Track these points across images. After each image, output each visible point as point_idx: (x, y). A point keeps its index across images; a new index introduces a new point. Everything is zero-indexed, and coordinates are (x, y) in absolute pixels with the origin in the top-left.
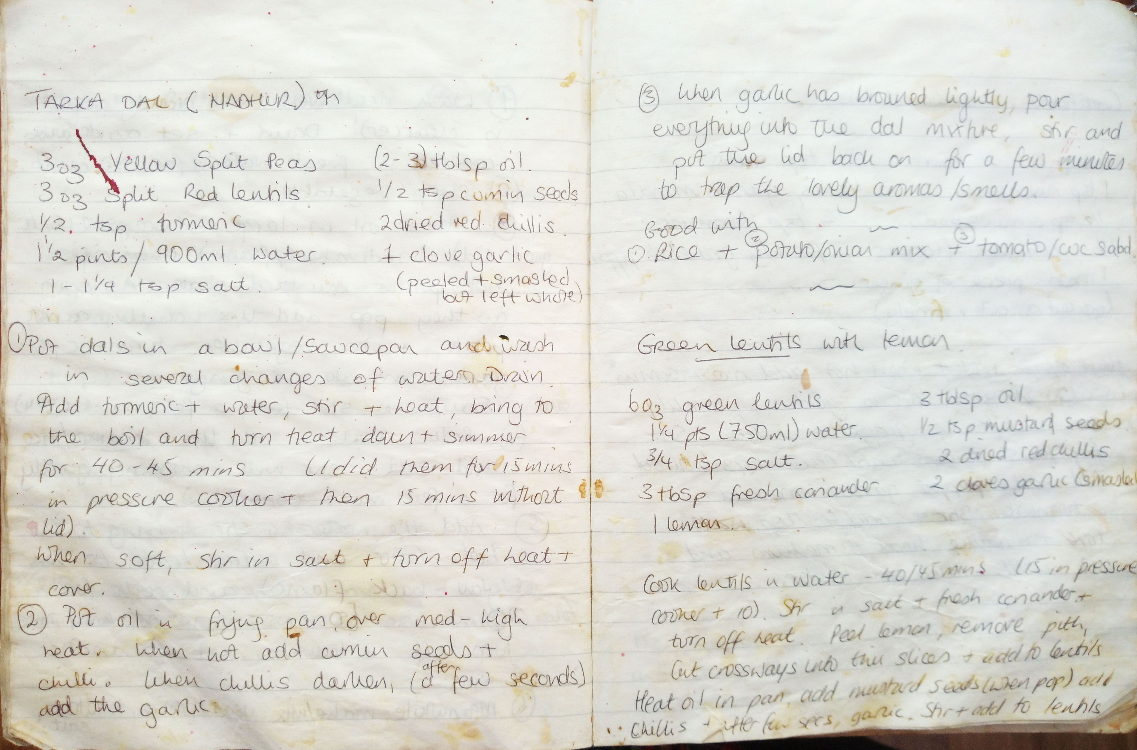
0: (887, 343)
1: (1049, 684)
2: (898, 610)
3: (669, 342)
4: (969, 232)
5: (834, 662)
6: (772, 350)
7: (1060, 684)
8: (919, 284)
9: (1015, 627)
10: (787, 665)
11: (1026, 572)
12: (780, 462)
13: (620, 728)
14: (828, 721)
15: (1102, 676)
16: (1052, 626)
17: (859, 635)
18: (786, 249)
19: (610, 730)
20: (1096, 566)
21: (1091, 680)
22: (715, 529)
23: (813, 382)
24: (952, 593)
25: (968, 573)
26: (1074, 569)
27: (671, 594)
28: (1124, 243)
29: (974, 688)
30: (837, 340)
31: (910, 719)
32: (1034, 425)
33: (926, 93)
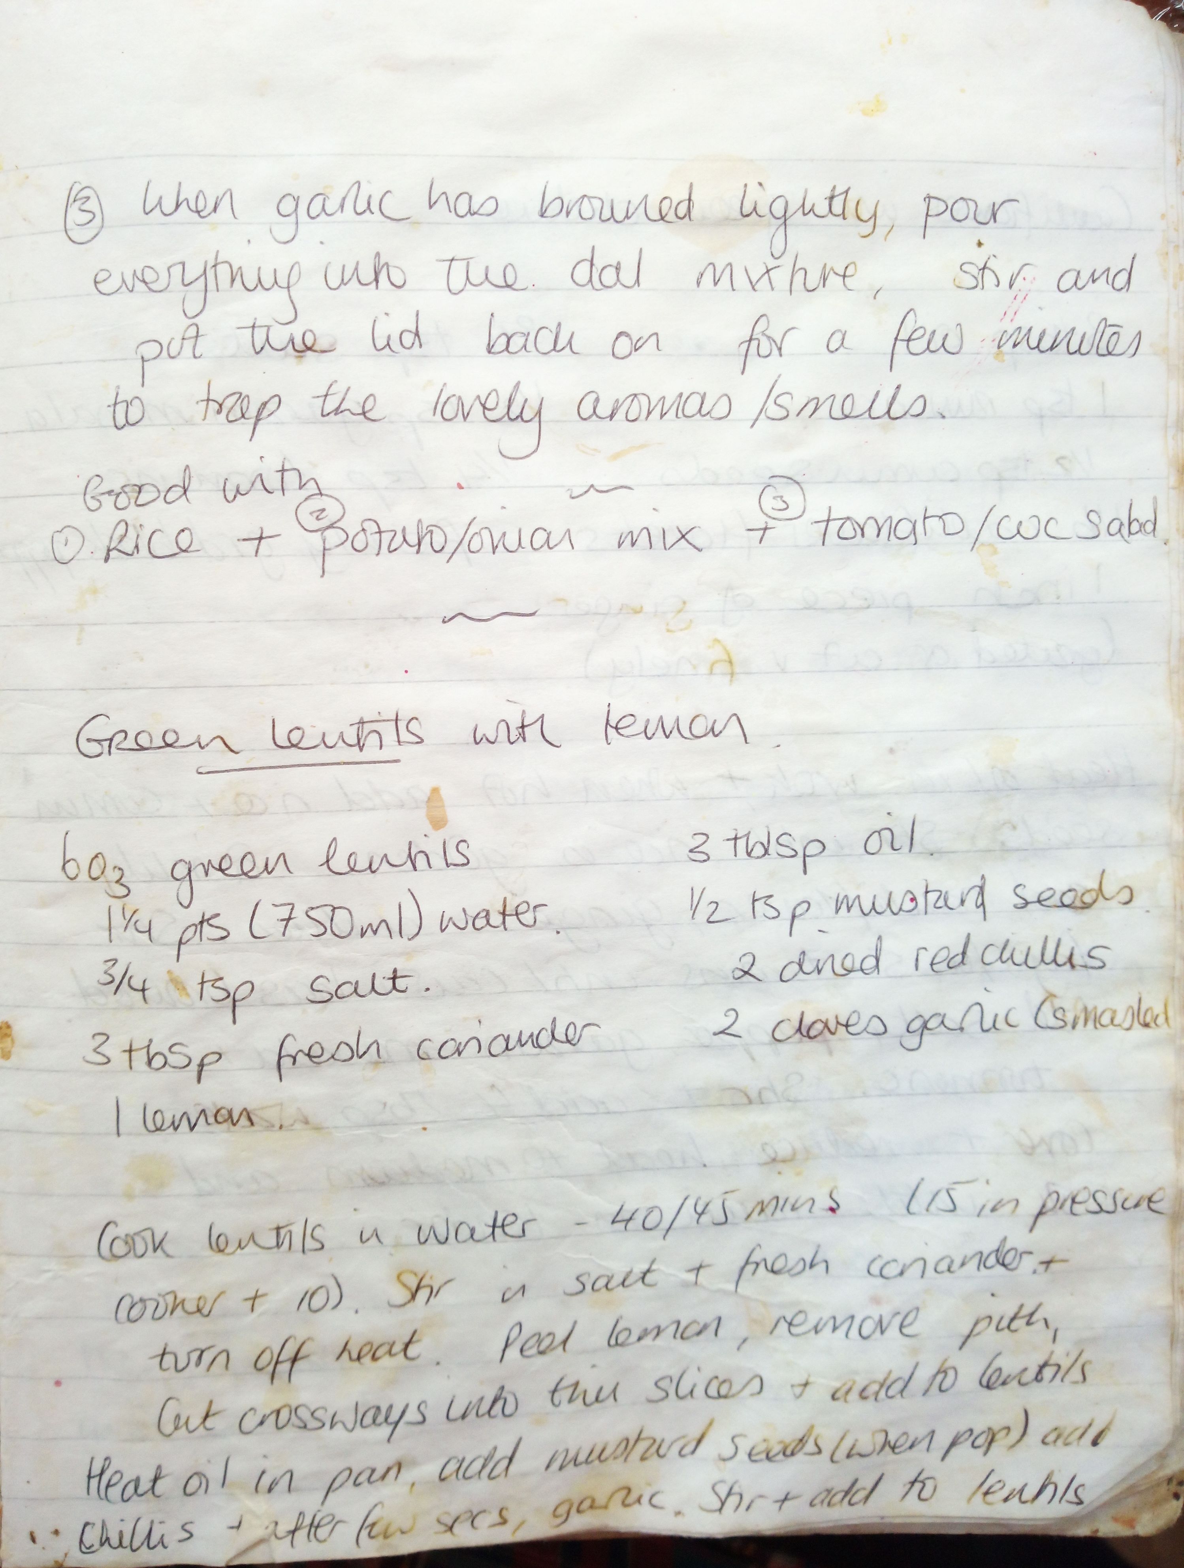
0: (612, 732)
1: (978, 1442)
2: (649, 1291)
3: (139, 734)
4: (793, 496)
5: (511, 1400)
6: (361, 749)
7: (1002, 1442)
8: (682, 607)
9: (901, 1326)
10: (407, 1406)
11: (927, 1210)
12: (383, 985)
13: (56, 1532)
14: (499, 1520)
15: (1090, 1425)
16: (983, 1324)
17: (565, 1342)
18: (386, 537)
19: (36, 1535)
20: (1077, 1199)
21: (1066, 1434)
22: (243, 1127)
23: (451, 814)
24: (768, 1252)
25: (804, 1210)
26: (1030, 1206)
27: (152, 1262)
28: (1143, 513)
29: (813, 1454)
30: (503, 726)
31: (678, 1513)
32: (944, 902)
33: (692, 198)
